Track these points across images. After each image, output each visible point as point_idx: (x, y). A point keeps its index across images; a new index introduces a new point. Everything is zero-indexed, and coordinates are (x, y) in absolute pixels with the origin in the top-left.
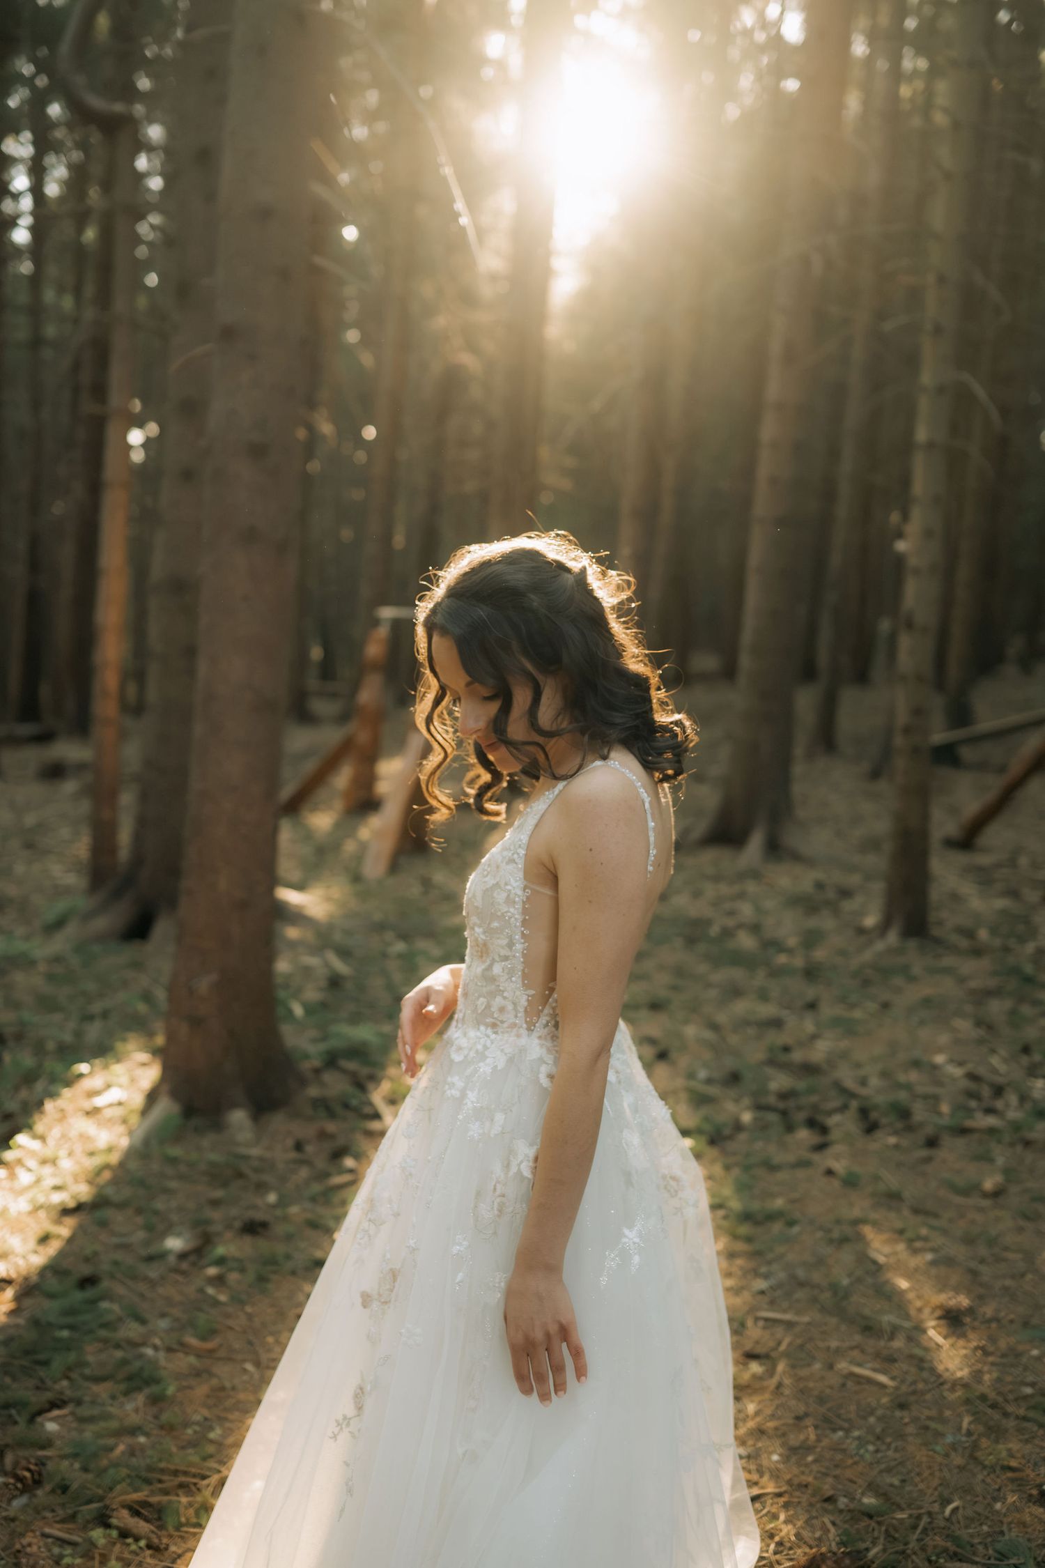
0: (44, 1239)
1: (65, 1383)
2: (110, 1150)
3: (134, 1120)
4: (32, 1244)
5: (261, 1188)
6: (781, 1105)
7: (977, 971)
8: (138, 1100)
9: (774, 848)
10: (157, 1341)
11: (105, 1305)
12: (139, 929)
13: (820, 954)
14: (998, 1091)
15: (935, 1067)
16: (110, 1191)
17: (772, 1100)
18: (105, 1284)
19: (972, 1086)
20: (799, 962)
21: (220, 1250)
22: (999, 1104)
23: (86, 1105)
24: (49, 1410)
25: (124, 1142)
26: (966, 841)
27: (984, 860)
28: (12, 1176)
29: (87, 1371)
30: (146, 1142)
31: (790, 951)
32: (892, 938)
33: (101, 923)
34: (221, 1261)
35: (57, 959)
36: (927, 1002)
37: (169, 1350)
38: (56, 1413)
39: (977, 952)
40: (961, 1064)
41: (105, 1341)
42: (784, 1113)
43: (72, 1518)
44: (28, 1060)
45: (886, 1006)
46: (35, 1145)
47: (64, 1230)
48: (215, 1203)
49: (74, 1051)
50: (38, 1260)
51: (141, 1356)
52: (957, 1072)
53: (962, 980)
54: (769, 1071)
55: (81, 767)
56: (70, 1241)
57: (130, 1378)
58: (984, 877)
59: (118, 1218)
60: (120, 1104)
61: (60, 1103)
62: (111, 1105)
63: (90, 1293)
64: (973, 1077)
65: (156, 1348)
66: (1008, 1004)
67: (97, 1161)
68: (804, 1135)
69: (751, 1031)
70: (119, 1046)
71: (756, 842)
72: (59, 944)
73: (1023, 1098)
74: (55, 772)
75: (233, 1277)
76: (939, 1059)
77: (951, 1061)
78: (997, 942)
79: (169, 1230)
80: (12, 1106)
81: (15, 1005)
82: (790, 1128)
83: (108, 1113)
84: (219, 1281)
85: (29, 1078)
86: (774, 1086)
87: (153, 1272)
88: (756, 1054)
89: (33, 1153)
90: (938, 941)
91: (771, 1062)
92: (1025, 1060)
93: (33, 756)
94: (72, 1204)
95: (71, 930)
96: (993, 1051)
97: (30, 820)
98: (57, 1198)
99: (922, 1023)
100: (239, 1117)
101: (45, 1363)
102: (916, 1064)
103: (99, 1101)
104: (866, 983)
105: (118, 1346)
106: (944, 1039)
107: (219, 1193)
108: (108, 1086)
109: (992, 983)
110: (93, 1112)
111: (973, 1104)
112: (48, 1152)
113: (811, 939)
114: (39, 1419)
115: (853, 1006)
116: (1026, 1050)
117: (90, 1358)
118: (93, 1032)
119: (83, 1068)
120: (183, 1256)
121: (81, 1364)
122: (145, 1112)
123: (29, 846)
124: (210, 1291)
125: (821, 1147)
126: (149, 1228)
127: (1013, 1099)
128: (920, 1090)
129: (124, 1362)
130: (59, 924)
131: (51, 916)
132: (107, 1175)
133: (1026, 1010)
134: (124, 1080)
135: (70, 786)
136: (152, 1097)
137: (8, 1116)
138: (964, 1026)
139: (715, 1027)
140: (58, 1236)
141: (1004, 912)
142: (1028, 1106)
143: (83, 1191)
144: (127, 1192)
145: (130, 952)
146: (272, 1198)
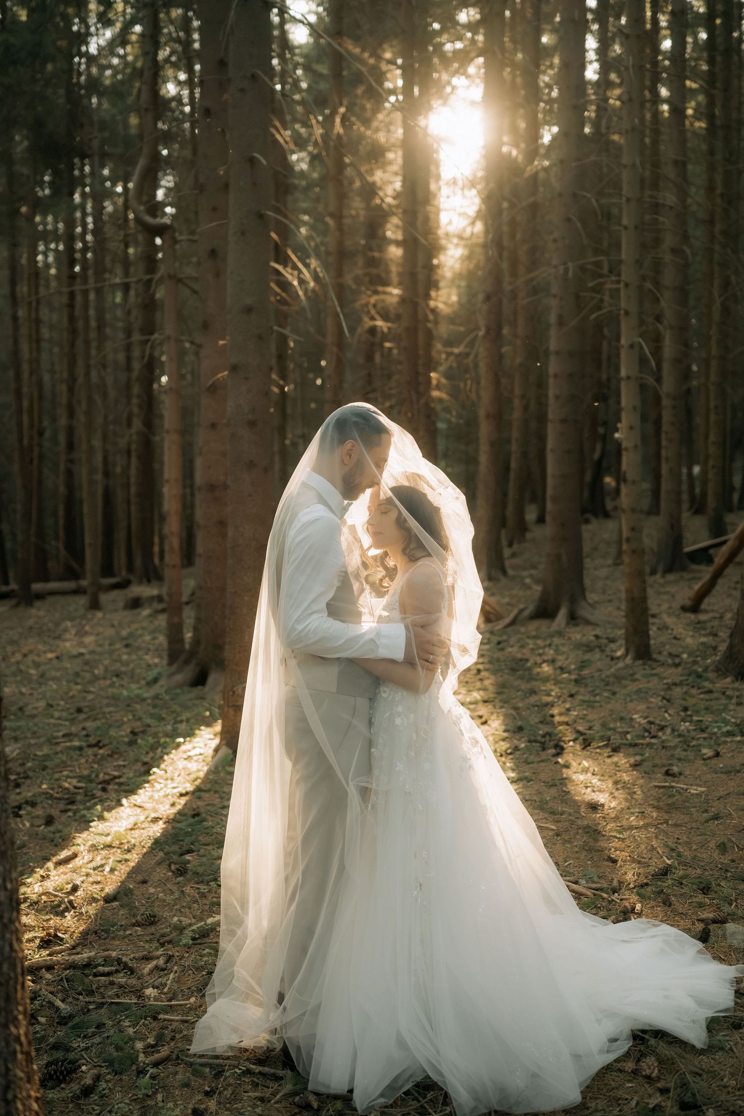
0: (173, 805)
1: (192, 846)
2: (199, 771)
3: (210, 759)
4: (167, 806)
6: (543, 740)
7: (672, 674)
8: (210, 752)
9: (572, 618)
11: (205, 823)
12: (200, 680)
13: (586, 672)
14: (662, 728)
15: (632, 719)
16: (202, 786)
17: (539, 738)
19: (648, 727)
20: (573, 677)
22: (660, 734)
23: (185, 756)
24: (187, 854)
25: (206, 769)
26: (694, 607)
28: (153, 786)
29: (201, 843)
30: (216, 767)
32: (628, 660)
33: (179, 678)
35: (157, 697)
36: (639, 691)
38: (189, 855)
39: (677, 665)
40: (646, 717)
41: (207, 833)
42: (543, 743)
43: (202, 882)
44: (151, 740)
45: (614, 693)
46: (162, 772)
47: (182, 801)
49: (174, 734)
50: (172, 811)
52: (644, 721)
53: (661, 678)
54: (540, 726)
55: (152, 599)
56: (186, 804)
58: (699, 626)
59: (206, 796)
60: (201, 754)
61: (171, 756)
62: (196, 755)
63: (197, 819)
64: (651, 723)
66: (685, 689)
67: (193, 776)
68: (552, 751)
69: (536, 708)
70: (197, 732)
71: (562, 615)
72: (156, 689)
73: (674, 731)
74: (135, 604)
76: (635, 716)
77: (641, 717)
78: (691, 659)
80: (147, 759)
81: (140, 719)
82: (544, 749)
83: (195, 758)
85: (153, 748)
86: (541, 732)
88: (534, 719)
89: (161, 777)
90: (655, 661)
91: (541, 722)
92: (683, 714)
93: (119, 596)
94: (184, 792)
95: (162, 682)
96: (667, 711)
98: (175, 791)
99: (631, 701)
102: (622, 719)
103: (189, 754)
104: (607, 684)
105: (213, 835)
106: (642, 707)
108: (194, 748)
109: (677, 679)
110: (189, 758)
111: (646, 734)
112: (168, 775)
114: (183, 856)
115: (596, 695)
116: (686, 709)
118: (183, 727)
119: (181, 740)
122: (213, 757)
125: (556, 755)
128: (619, 730)
129: (216, 839)
130: (155, 681)
131: (150, 678)
132: (199, 781)
133: (694, 691)
134: (202, 745)
135: (146, 612)
136: (216, 750)
137: (145, 764)
138: (656, 701)
139: (516, 709)
140: (180, 803)
141: (703, 644)
143: (190, 787)
144: (208, 786)
145: (197, 691)
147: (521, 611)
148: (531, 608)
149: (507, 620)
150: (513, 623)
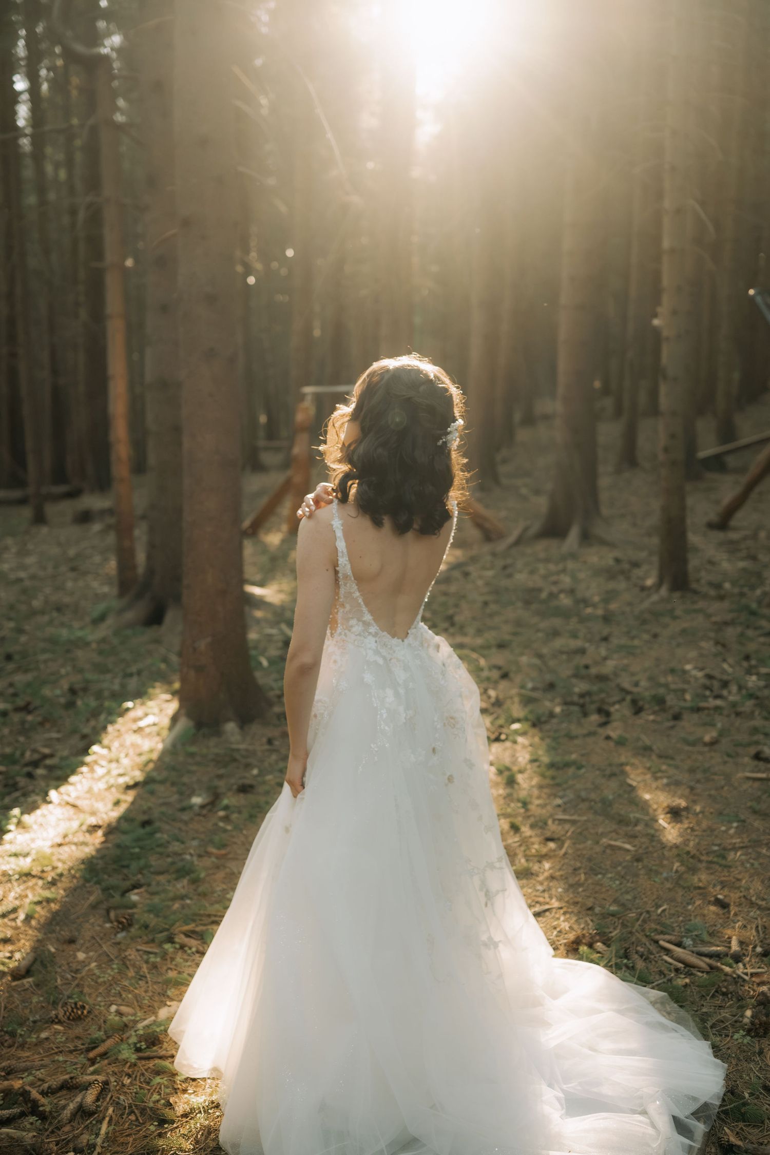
0: (117, 803)
1: (140, 876)
2: (151, 751)
3: (165, 733)
4: (110, 806)
5: (248, 766)
6: (581, 701)
7: (719, 610)
8: (166, 722)
9: (586, 537)
10: (192, 851)
11: (158, 835)
12: (156, 617)
13: (613, 606)
14: (725, 684)
15: (684, 672)
16: (155, 774)
17: (575, 699)
18: (157, 824)
19: (707, 682)
20: (600, 612)
21: (225, 802)
22: (725, 693)
23: (135, 727)
24: (132, 889)
25: (160, 746)
26: (722, 524)
27: (733, 536)
28: (92, 771)
29: (152, 870)
30: (174, 745)
31: (594, 606)
32: (664, 591)
33: (130, 615)
34: (226, 808)
35: (104, 640)
36: (684, 631)
37: (200, 856)
38: (136, 891)
39: (721, 598)
40: (702, 669)
41: (161, 854)
42: (582, 706)
43: (153, 941)
44: (93, 703)
45: (655, 636)
46: (104, 752)
47: (129, 797)
48: (220, 777)
49: (122, 695)
50: (115, 814)
51: (183, 860)
52: (700, 674)
53: (708, 616)
54: (574, 681)
55: (103, 513)
56: (133, 803)
57: (178, 871)
58: (732, 547)
59: (161, 789)
60: (154, 725)
61: (117, 726)
62: (149, 726)
63: (148, 829)
64: (710, 677)
65: (191, 855)
66: (739, 629)
67: (144, 758)
68: (595, 718)
69: (564, 657)
70: (151, 691)
71: (574, 534)
72: (103, 631)
73: (740, 688)
74: (85, 518)
75: (234, 816)
76: (688, 667)
77: (695, 668)
78: (736, 590)
79: (193, 793)
80: (86, 730)
81: (80, 671)
82: (585, 714)
83: (148, 730)
84: (226, 819)
85: (95, 714)
86: (577, 690)
87: (185, 816)
88: (565, 671)
89: (103, 757)
90: (695, 592)
91: (576, 676)
92: (745, 664)
93: (68, 508)
94: (131, 783)
95: (110, 621)
96: (724, 660)
97: (72, 552)
98: (122, 780)
99: (679, 645)
100: (231, 727)
101: (127, 867)
102: (672, 671)
103: (142, 724)
104: (644, 622)
105: (168, 856)
106: (693, 654)
107: (222, 771)
108: (146, 715)
109: (729, 617)
110: (139, 730)
111: (708, 693)
112: (113, 755)
113: (609, 597)
114: (127, 895)
115: (633, 638)
116: (747, 658)
117: (153, 863)
118: (133, 683)
119: (130, 704)
120: (202, 807)
121: (148, 866)
122: (171, 728)
123: (73, 569)
124: (221, 824)
125: (604, 724)
126: (181, 793)
127: (734, 688)
128: (673, 686)
129: (173, 863)
130: (102, 618)
131: (96, 614)
132: (151, 766)
133: (750, 633)
134: (156, 710)
135: (97, 527)
136: (174, 719)
137: (84, 737)
138: (707, 645)
139: (540, 656)
140: (126, 801)
141: (744, 570)
142: (744, 692)
143: (139, 776)
144: (165, 774)
145: (151, 632)
146: (255, 772)
147: (526, 529)
148: (536, 527)
149: (511, 539)
150: (518, 542)
